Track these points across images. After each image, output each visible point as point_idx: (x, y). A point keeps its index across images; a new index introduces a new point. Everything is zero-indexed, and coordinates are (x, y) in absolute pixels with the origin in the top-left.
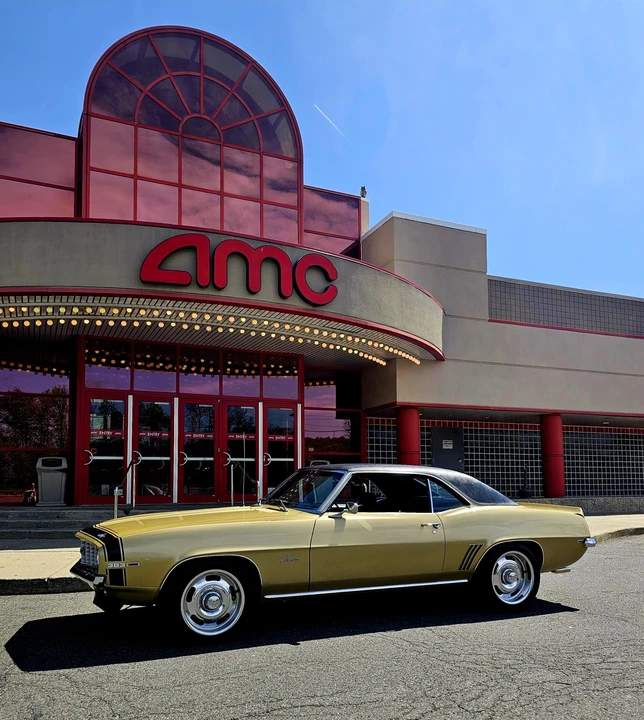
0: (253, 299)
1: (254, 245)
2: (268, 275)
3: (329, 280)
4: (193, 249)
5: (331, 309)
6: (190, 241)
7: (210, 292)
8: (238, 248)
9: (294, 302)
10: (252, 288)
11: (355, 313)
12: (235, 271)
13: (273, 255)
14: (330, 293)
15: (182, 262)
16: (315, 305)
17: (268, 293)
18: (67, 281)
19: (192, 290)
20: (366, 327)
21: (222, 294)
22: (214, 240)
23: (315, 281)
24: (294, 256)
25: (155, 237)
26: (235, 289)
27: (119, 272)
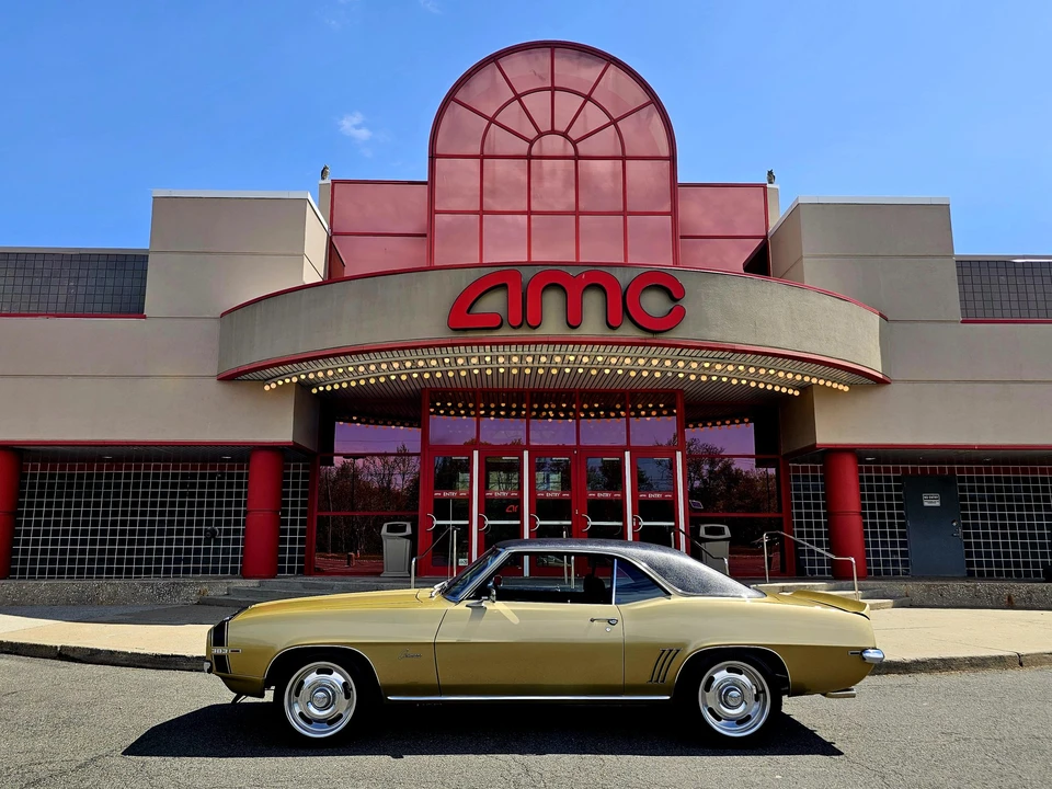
0: (574, 334)
1: (573, 272)
2: (593, 304)
3: (674, 300)
4: (504, 286)
5: (679, 334)
6: (502, 278)
7: (523, 333)
8: (554, 278)
9: (628, 331)
10: (573, 320)
11: (714, 335)
12: (553, 304)
13: (597, 279)
14: (676, 316)
15: (493, 304)
16: (655, 331)
17: (592, 325)
18: (381, 338)
19: (505, 333)
20: (735, 351)
21: (539, 333)
22: (527, 274)
23: (654, 304)
24: (624, 278)
25: (466, 279)
26: (553, 325)
27: (429, 323)
